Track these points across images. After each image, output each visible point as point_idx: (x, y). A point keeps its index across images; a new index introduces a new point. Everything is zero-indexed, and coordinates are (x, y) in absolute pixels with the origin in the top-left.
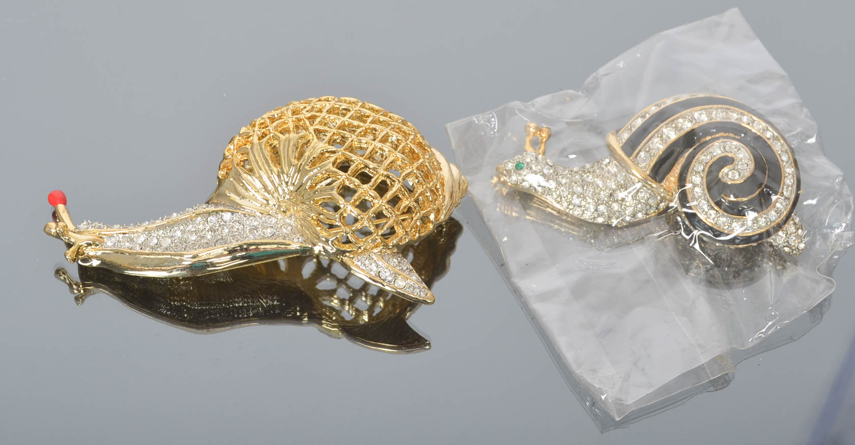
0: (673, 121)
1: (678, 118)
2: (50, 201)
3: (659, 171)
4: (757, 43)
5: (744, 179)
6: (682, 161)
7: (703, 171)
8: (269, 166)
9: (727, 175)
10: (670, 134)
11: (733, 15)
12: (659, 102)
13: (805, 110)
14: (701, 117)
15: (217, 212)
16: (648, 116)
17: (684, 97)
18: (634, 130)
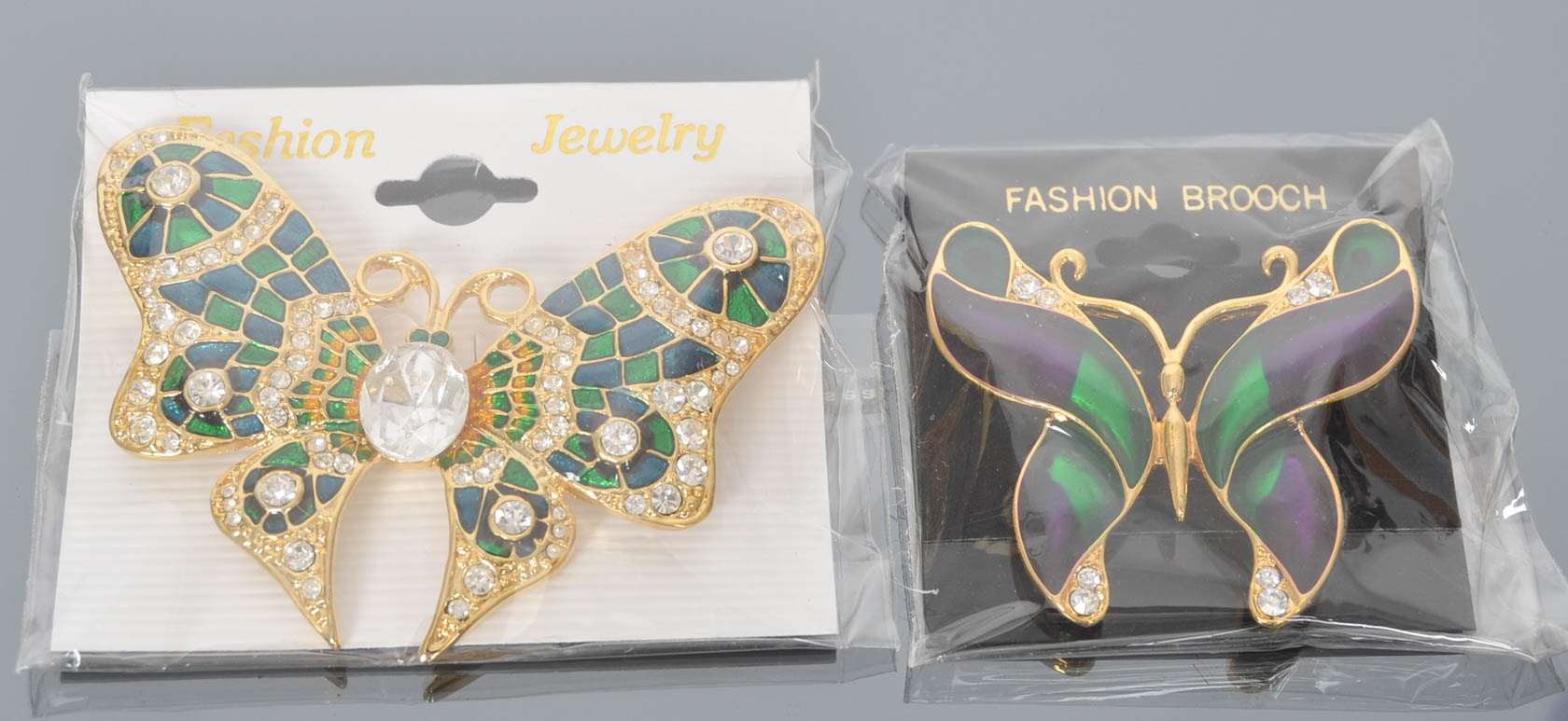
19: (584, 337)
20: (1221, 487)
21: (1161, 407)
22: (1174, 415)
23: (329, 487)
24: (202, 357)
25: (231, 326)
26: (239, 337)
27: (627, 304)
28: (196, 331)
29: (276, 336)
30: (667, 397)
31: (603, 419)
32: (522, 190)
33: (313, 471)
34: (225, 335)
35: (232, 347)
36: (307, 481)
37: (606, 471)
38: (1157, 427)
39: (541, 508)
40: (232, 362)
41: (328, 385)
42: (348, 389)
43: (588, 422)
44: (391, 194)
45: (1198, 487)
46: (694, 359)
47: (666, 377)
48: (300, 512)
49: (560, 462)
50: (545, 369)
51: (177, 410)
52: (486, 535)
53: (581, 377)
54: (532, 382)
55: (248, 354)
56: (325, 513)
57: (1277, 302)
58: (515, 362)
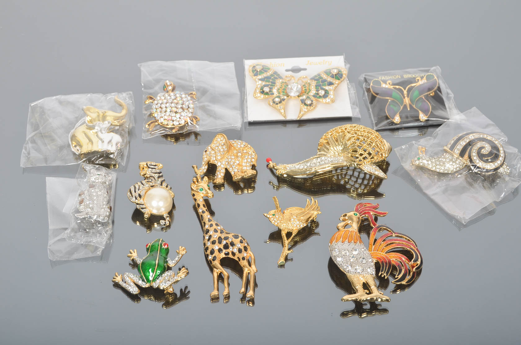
0: (463, 139)
1: (464, 139)
2: (267, 161)
3: (462, 154)
4: (484, 115)
5: (489, 152)
6: (468, 150)
7: (476, 152)
8: (335, 143)
9: (483, 152)
10: (463, 143)
11: (474, 109)
12: (458, 135)
13: (502, 133)
14: (471, 137)
15: (320, 157)
16: (455, 139)
17: (465, 133)
18: (451, 144)
19: (316, 81)
20: (414, 105)
21: (404, 98)
22: (406, 98)
23: (284, 100)
24: (265, 86)
25: (269, 82)
26: (270, 83)
27: (321, 78)
28: (264, 83)
29: (275, 83)
30: (327, 88)
31: (319, 90)
32: (305, 69)
33: (281, 98)
34: (268, 83)
35: (269, 85)
36: (281, 99)
37: (320, 97)
38: (404, 100)
39: (312, 101)
40: (269, 86)
41: (282, 89)
42: (285, 89)
43: (318, 91)
44: (287, 71)
45: (410, 106)
46: (331, 84)
47: (328, 85)
48: (280, 102)
49: (314, 96)
50: (311, 86)
51: (263, 92)
52: (305, 104)
53: (316, 86)
54: (309, 87)
55: (271, 85)
56: (283, 102)
57: (418, 84)
58: (307, 85)
